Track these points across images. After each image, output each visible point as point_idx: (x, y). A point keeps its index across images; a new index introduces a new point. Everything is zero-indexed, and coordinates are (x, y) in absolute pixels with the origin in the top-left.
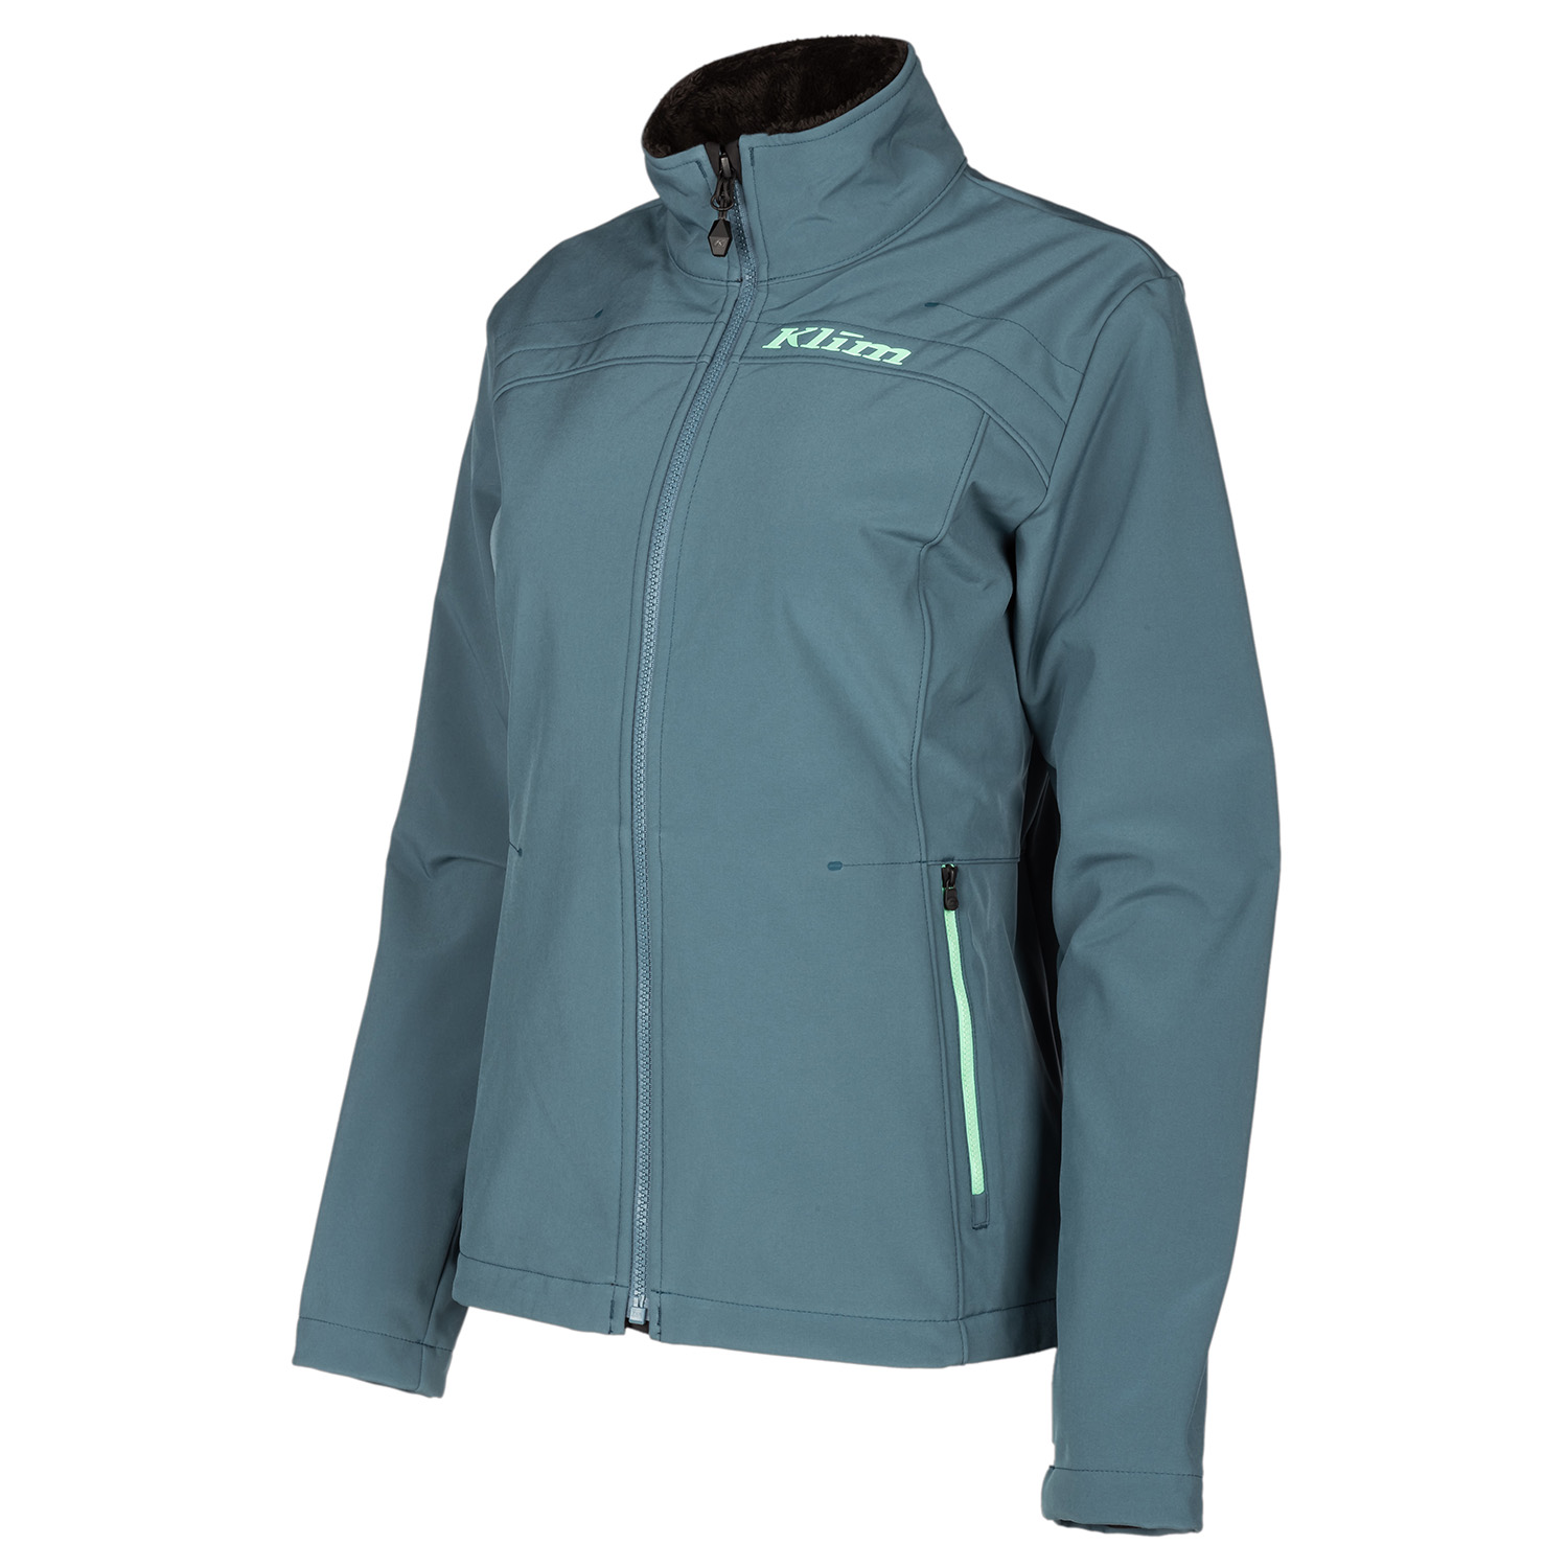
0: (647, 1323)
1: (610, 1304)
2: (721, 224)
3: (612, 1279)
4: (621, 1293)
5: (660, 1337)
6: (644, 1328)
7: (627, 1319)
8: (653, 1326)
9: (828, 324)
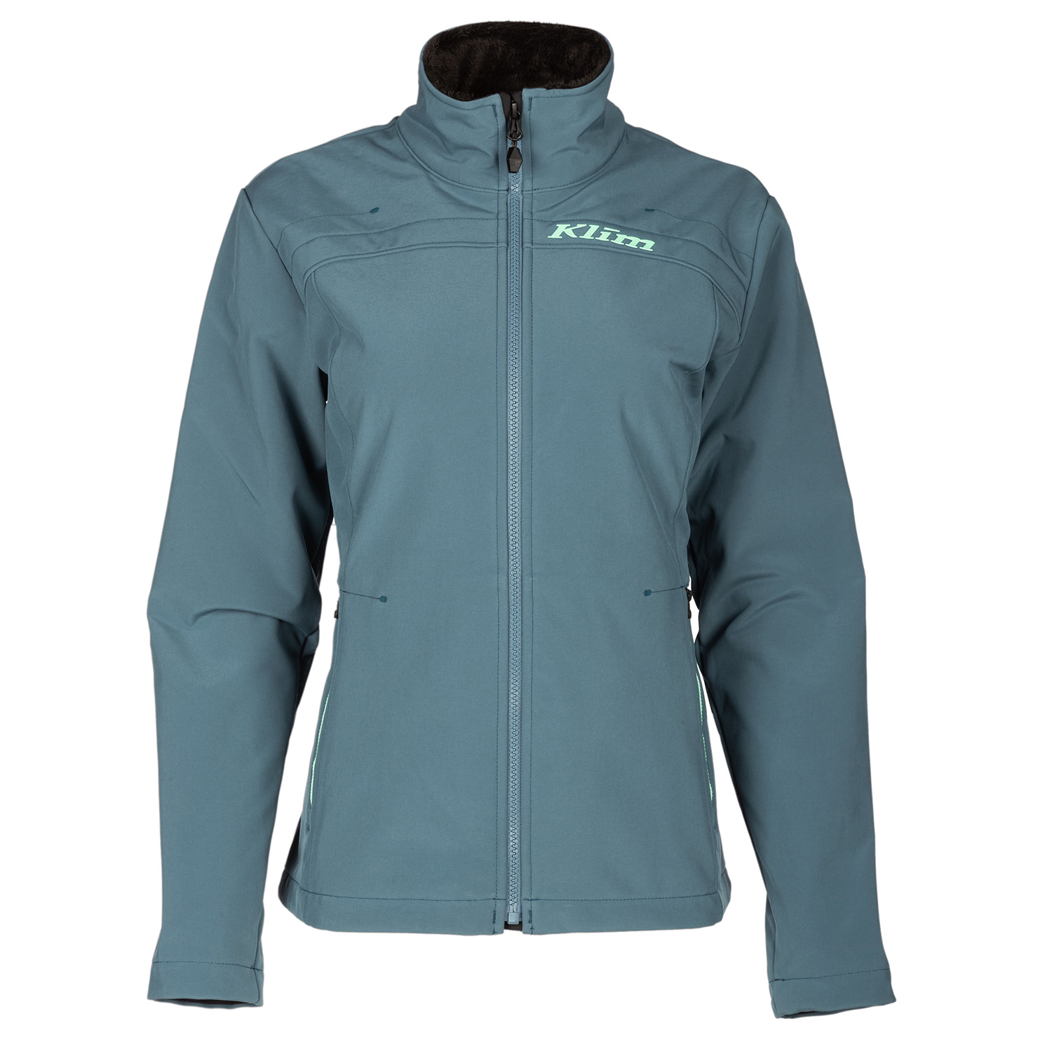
0: (521, 923)
1: (493, 914)
2: (515, 149)
3: (493, 895)
4: (500, 905)
5: (532, 931)
6: (518, 927)
7: (506, 923)
8: (525, 925)
9: (594, 222)
